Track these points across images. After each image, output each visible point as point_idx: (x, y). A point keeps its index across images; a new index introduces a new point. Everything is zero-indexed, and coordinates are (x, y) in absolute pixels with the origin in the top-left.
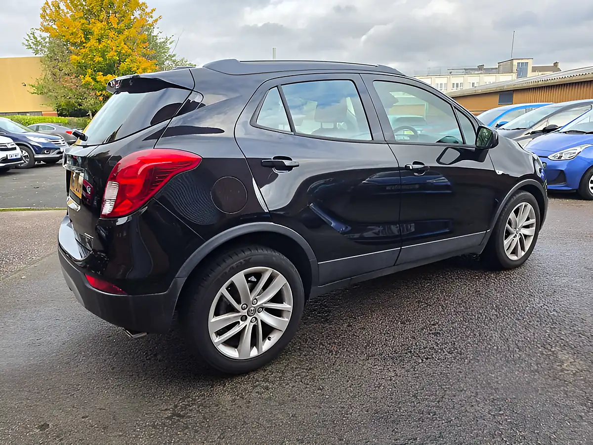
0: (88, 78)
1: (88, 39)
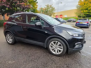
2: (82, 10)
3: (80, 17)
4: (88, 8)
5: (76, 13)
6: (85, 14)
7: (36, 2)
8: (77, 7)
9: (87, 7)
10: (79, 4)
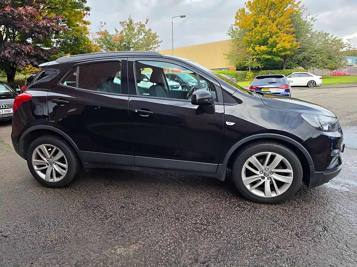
0: (251, 49)
1: (256, 26)
2: (249, 43)
3: (245, 69)
4: (268, 39)
5: (230, 56)
6: (259, 60)
7: (81, 6)
8: (232, 33)
9: (264, 35)
10: (236, 24)
